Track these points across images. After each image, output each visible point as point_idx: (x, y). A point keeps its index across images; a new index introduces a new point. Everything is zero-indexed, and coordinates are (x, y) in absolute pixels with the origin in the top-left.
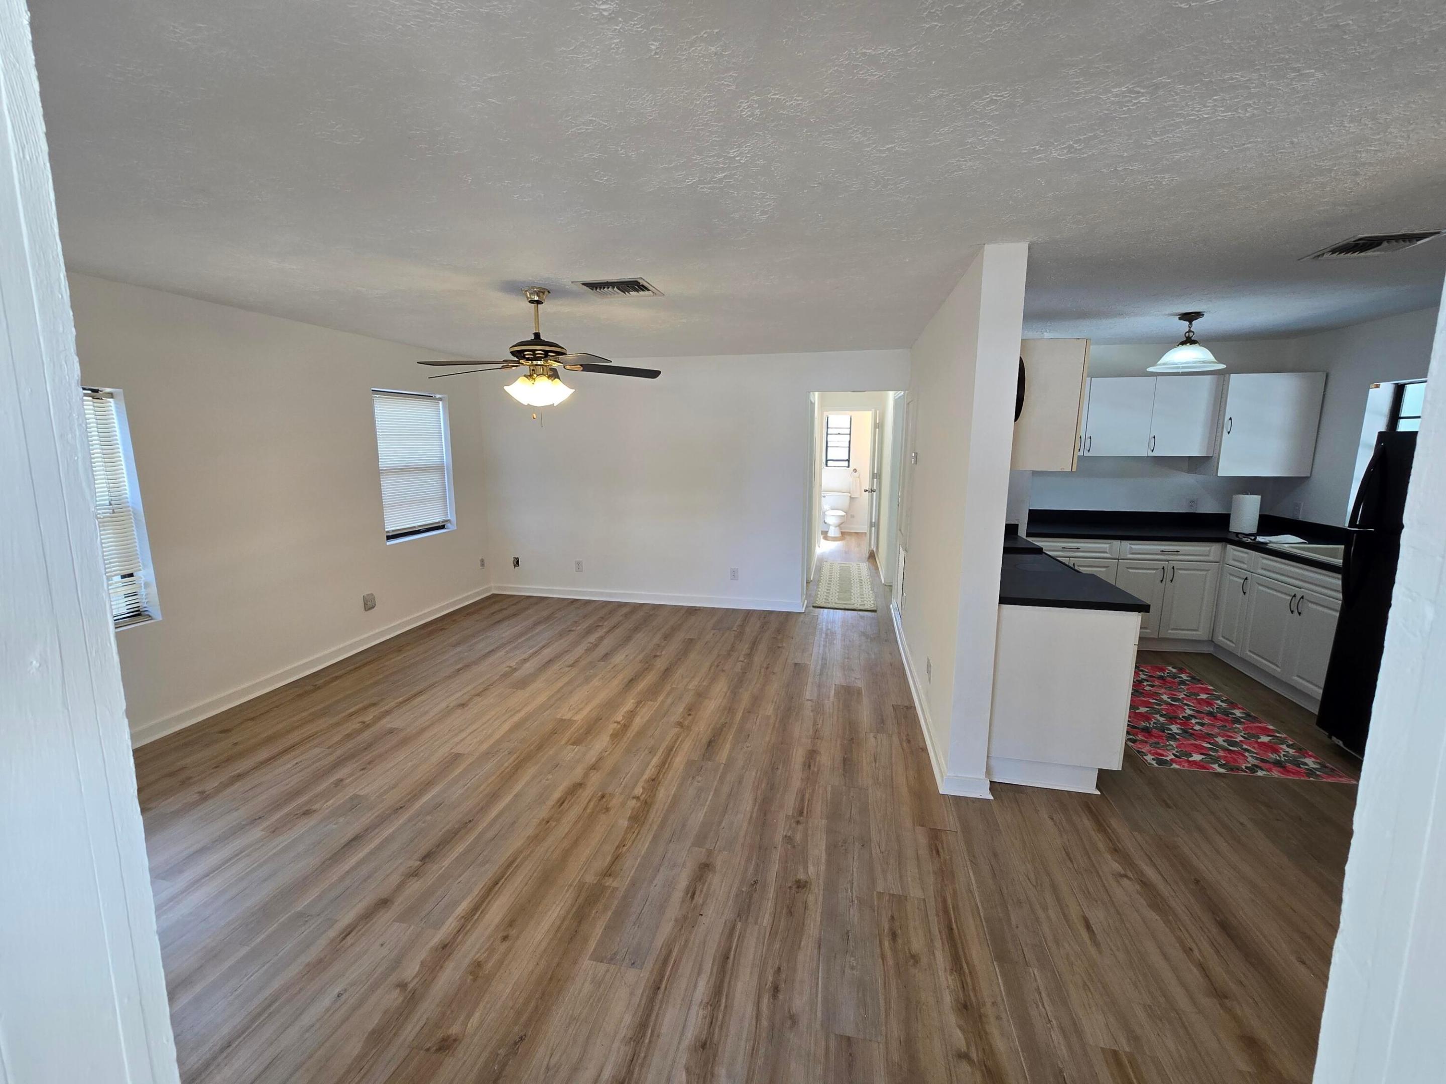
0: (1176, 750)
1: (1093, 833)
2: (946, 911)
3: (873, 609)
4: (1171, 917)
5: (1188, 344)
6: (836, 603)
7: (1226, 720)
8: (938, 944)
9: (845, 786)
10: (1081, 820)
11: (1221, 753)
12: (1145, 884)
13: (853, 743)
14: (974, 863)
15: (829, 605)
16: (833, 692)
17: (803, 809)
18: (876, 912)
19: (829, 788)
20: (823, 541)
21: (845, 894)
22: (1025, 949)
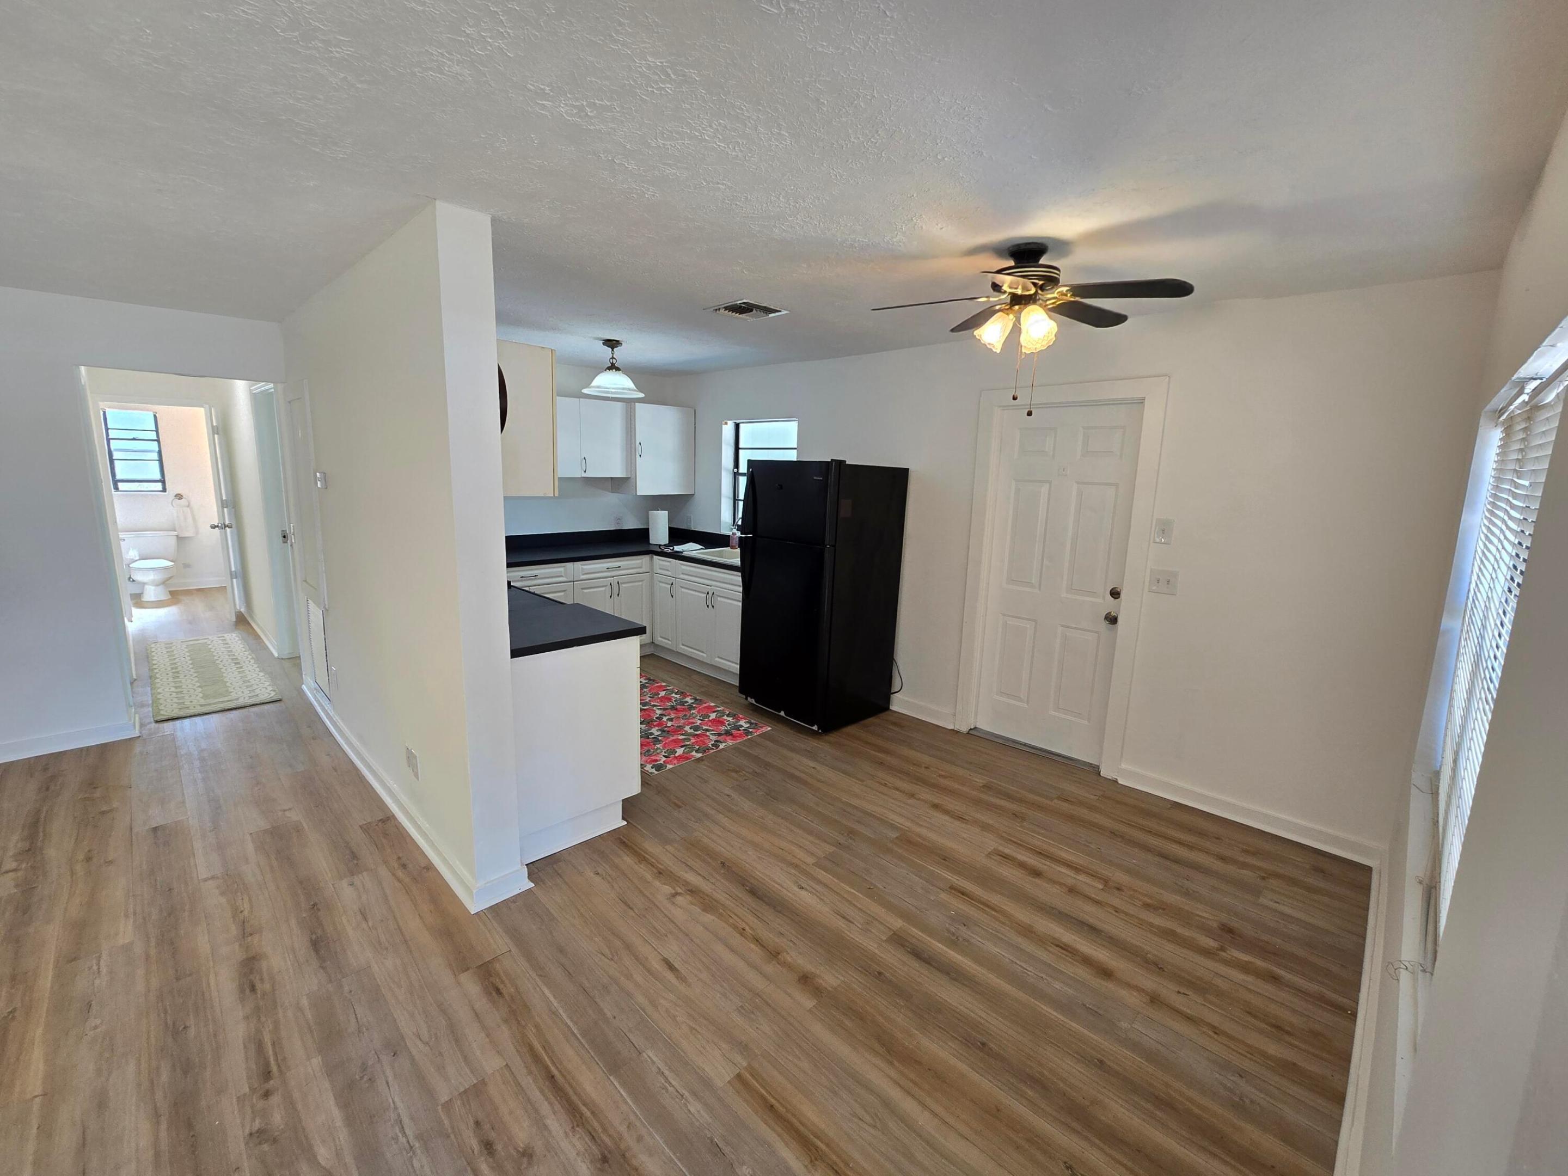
0: (664, 751)
1: (636, 867)
2: (537, 1059)
3: (275, 698)
4: (721, 911)
5: (614, 370)
6: (201, 705)
7: (684, 710)
8: (545, 1108)
9: (331, 981)
10: (622, 860)
11: (693, 740)
12: (693, 891)
13: (319, 910)
14: (544, 975)
15: (191, 711)
16: (250, 847)
17: (267, 1064)
18: (452, 1136)
19: (305, 1002)
20: (136, 612)
21: (395, 1146)
22: (631, 1036)
